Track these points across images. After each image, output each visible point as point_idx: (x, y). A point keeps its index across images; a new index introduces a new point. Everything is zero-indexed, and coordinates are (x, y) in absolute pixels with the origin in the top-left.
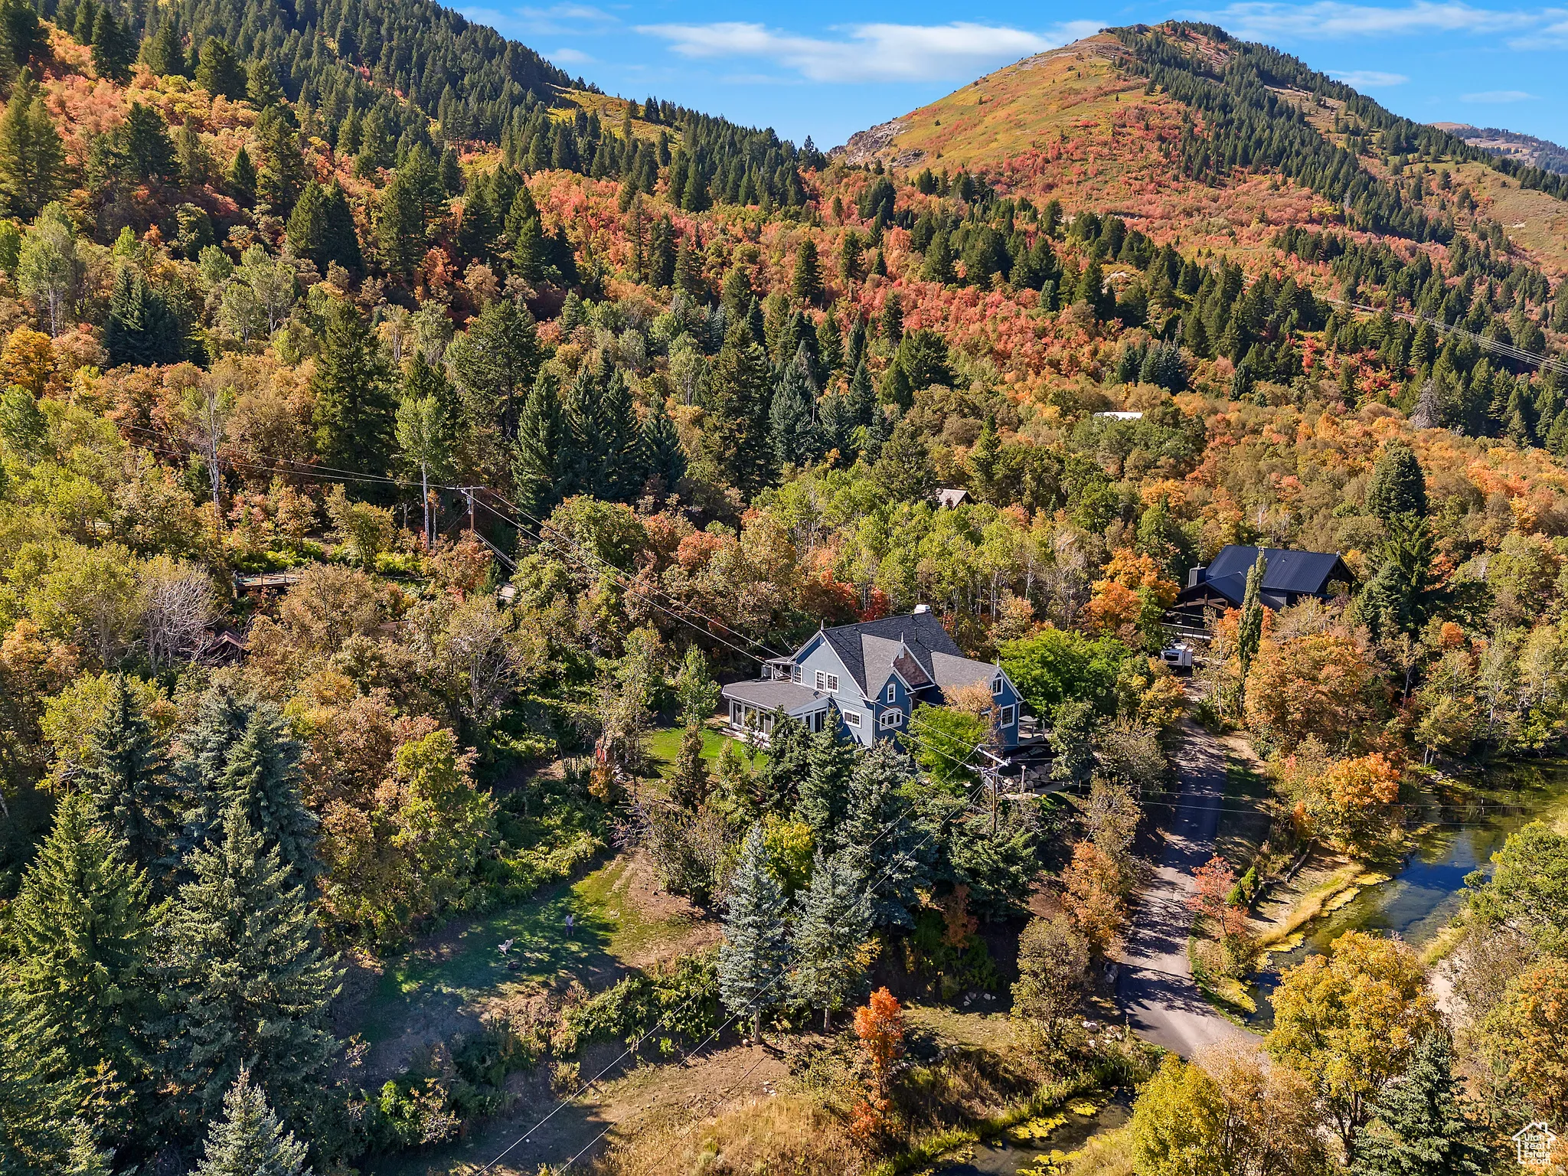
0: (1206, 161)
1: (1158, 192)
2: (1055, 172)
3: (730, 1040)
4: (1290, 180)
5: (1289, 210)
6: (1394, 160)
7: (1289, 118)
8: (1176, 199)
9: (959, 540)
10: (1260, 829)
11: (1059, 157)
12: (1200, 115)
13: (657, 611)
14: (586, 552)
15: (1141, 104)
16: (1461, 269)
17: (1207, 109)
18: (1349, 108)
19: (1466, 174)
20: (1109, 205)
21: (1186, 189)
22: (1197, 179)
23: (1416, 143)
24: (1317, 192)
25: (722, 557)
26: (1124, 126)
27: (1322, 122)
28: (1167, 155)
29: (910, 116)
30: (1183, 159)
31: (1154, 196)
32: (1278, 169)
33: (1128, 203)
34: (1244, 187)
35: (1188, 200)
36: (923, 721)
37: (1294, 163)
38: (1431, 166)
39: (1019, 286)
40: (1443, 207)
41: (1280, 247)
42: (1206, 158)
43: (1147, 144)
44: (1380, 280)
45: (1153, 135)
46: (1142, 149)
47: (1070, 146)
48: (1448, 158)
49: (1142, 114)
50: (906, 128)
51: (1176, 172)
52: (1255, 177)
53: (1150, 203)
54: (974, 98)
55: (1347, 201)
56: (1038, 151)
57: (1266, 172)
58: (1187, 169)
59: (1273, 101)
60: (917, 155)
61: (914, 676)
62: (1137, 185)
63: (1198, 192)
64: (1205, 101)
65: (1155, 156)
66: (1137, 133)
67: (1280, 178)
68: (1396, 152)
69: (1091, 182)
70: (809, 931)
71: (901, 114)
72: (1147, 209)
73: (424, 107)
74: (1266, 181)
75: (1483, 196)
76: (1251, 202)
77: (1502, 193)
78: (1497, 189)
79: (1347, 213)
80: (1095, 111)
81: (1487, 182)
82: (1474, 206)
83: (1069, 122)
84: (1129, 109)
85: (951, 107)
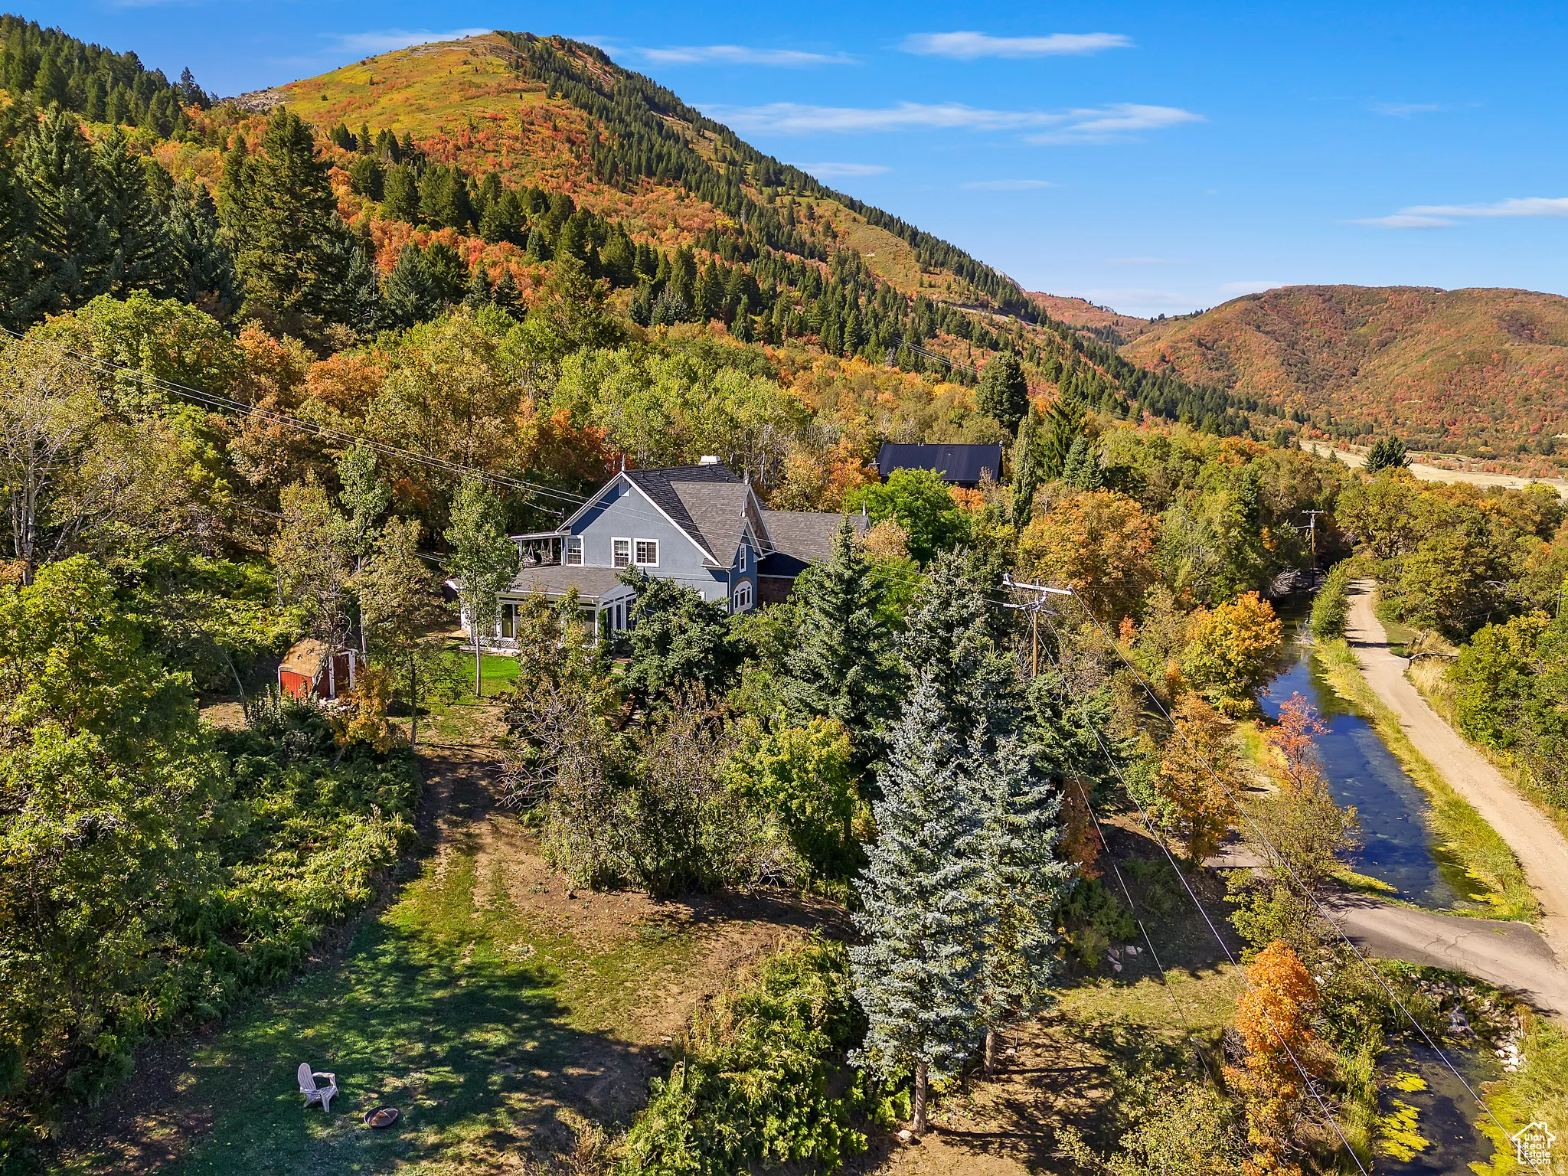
0: (615, 168)
1: (575, 192)
2: (469, 160)
4: (692, 194)
5: (698, 220)
6: (767, 191)
7: (677, 142)
8: (591, 198)
11: (470, 145)
12: (602, 125)
15: (545, 106)
17: (609, 120)
18: (724, 141)
19: (826, 208)
21: (600, 192)
22: (609, 183)
23: (782, 178)
24: (717, 205)
26: (532, 124)
27: (704, 150)
28: (578, 157)
29: (289, 88)
30: (594, 163)
32: (680, 183)
34: (650, 196)
35: (604, 202)
37: (693, 179)
38: (797, 199)
39: (491, 239)
40: (813, 234)
41: (703, 247)
42: (615, 165)
43: (559, 146)
44: (792, 283)
45: (562, 137)
46: (553, 148)
47: (481, 136)
48: (809, 194)
49: (548, 116)
51: (588, 174)
52: (660, 187)
54: (362, 77)
55: (743, 219)
56: (447, 137)
57: (669, 185)
58: (598, 173)
59: (660, 126)
62: (553, 182)
63: (612, 196)
64: (605, 113)
65: (567, 156)
66: (546, 133)
67: (682, 191)
68: (768, 184)
69: (505, 175)
71: (278, 84)
74: (671, 193)
75: (840, 227)
76: (662, 209)
77: (854, 226)
78: (849, 224)
79: (745, 227)
80: (500, 106)
81: (842, 216)
82: (835, 236)
83: (474, 112)
84: (533, 109)
85: (338, 84)
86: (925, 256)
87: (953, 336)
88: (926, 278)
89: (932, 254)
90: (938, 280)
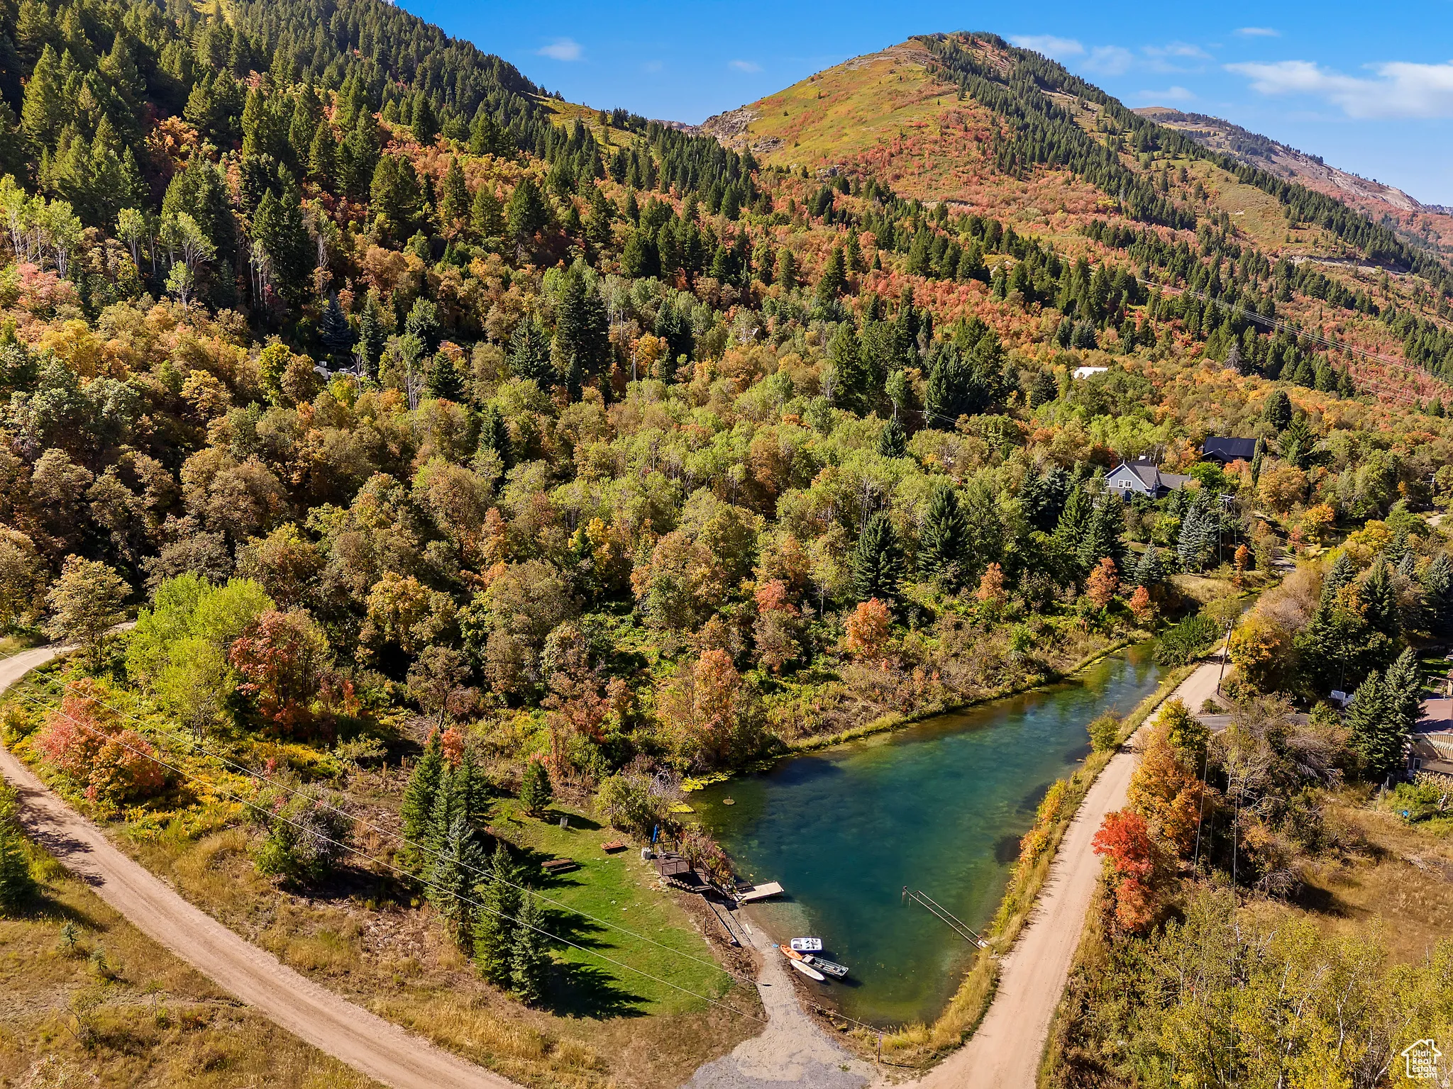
0: (1013, 162)
1: (982, 184)
2: (900, 164)
4: (1077, 176)
5: (1082, 203)
6: (1144, 157)
7: (1063, 119)
8: (995, 190)
11: (901, 152)
12: (1003, 120)
15: (956, 108)
16: (1208, 252)
18: (1106, 111)
19: (1199, 169)
20: (946, 194)
21: (1002, 182)
22: (1008, 173)
23: (1159, 142)
24: (1098, 187)
26: (948, 127)
27: (1087, 123)
28: (984, 153)
29: (758, 105)
30: (996, 156)
31: (978, 188)
32: (1067, 167)
33: (962, 192)
34: (1043, 181)
35: (1005, 191)
37: (1079, 162)
38: (1172, 162)
40: (1184, 198)
41: (1089, 235)
42: (1013, 156)
43: (969, 144)
44: (1162, 264)
45: (971, 135)
46: (964, 147)
47: (908, 143)
48: (1183, 155)
49: (960, 117)
50: (756, 116)
51: (992, 167)
52: (1050, 172)
53: (977, 193)
54: (812, 92)
55: (1121, 196)
56: (884, 146)
57: (1058, 169)
58: (1000, 165)
59: (1049, 104)
60: (775, 142)
62: (965, 177)
63: (1011, 185)
64: (1005, 107)
65: (975, 154)
66: (959, 134)
67: (1069, 174)
68: (1145, 149)
69: (928, 174)
71: (750, 101)
72: (975, 198)
74: (1060, 177)
75: (1212, 188)
76: (1052, 194)
77: (1227, 185)
78: (1222, 183)
79: (1123, 205)
80: (922, 113)
81: (1214, 177)
82: (1206, 197)
83: (903, 122)
84: (948, 113)
85: (794, 99)
86: (1295, 211)
87: (1309, 298)
88: (1293, 234)
89: (1302, 208)
90: (1306, 235)
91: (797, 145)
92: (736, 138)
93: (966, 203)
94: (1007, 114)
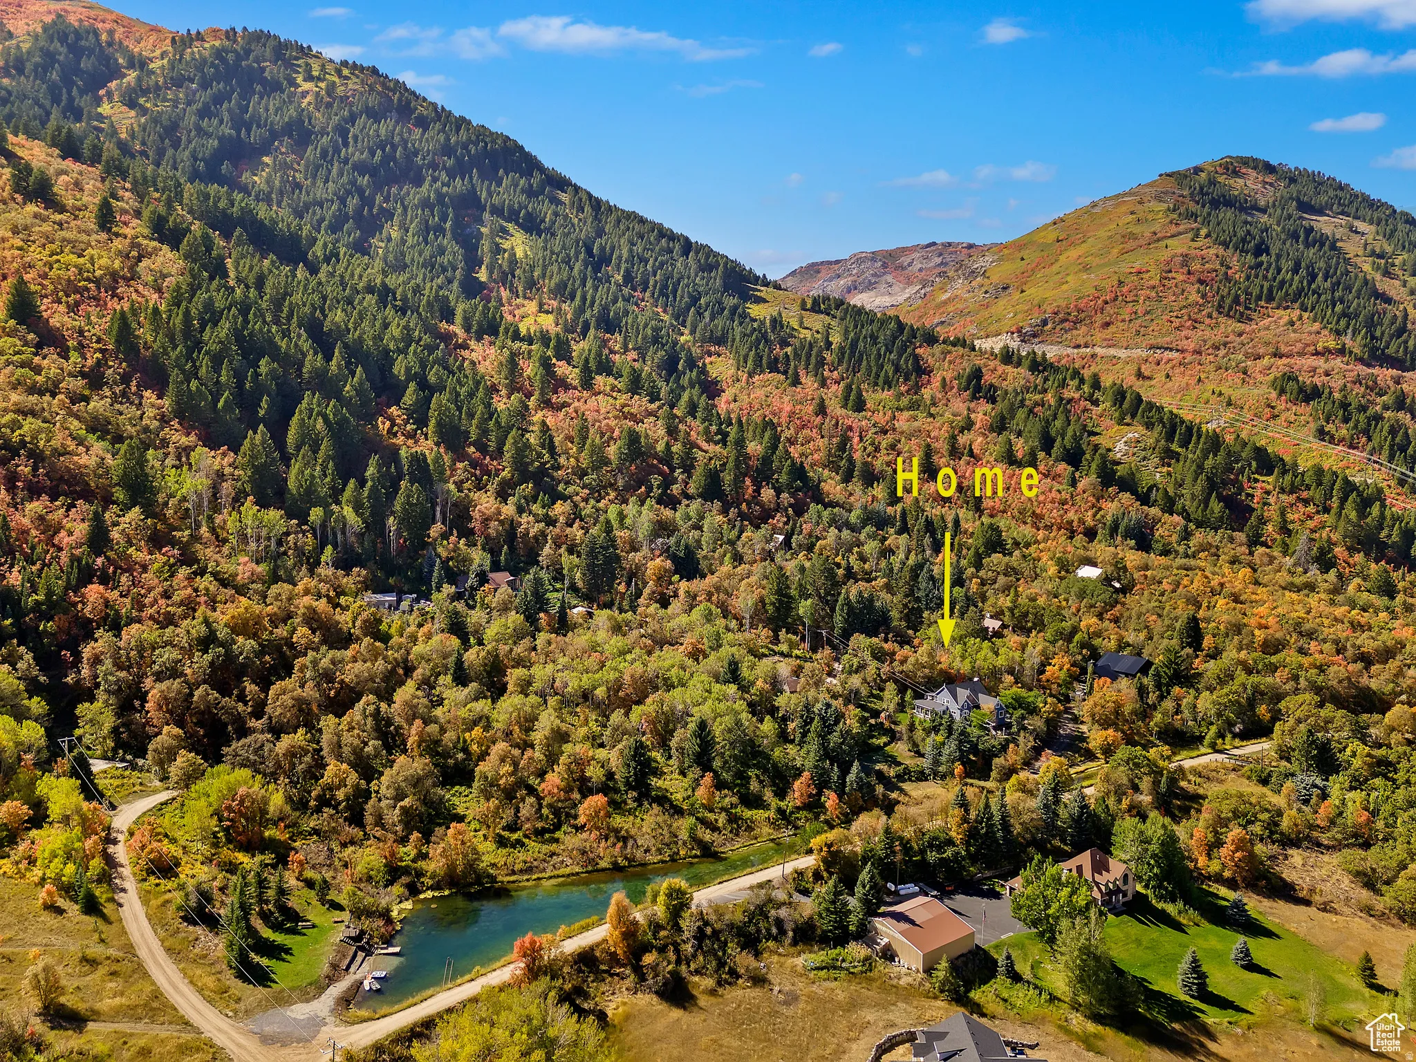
0: (1236, 300)
1: (1195, 328)
2: (1112, 311)
3: (926, 780)
4: (1305, 316)
5: (1299, 345)
6: (1411, 281)
7: (1321, 247)
8: (1208, 334)
9: (990, 654)
10: (1077, 750)
11: (1116, 299)
12: (1235, 259)
13: (891, 677)
14: (867, 656)
15: (1185, 251)
18: (1378, 233)
20: (1154, 341)
21: (1218, 325)
22: (1228, 315)
24: (1325, 327)
25: (912, 660)
26: (1170, 271)
27: (1350, 249)
28: (1204, 296)
30: (1217, 298)
31: (1190, 332)
32: (1297, 305)
34: (1267, 321)
35: (1216, 336)
36: (974, 715)
37: (1309, 301)
39: (1056, 460)
41: (1275, 389)
42: (1237, 297)
43: (1188, 287)
44: (1345, 420)
45: (1193, 279)
46: (1183, 291)
47: (1125, 289)
49: (1186, 259)
50: (997, 261)
51: (1210, 310)
52: (1276, 312)
54: (1052, 236)
55: (1349, 336)
56: (1100, 293)
57: (1286, 308)
58: (1220, 307)
59: (1309, 231)
60: (1005, 289)
61: (973, 701)
62: (1177, 322)
63: (1230, 326)
65: (1194, 297)
66: (1181, 277)
67: (1297, 313)
68: (1414, 273)
69: (1140, 320)
70: (943, 759)
72: (1184, 344)
73: (677, 319)
74: (1284, 316)
76: (1269, 337)
79: (1350, 346)
80: (1147, 259)
83: (1124, 268)
84: (1175, 256)
85: (1032, 243)
91: (1022, 291)
92: (973, 284)
93: (1171, 350)
94: (1242, 251)
